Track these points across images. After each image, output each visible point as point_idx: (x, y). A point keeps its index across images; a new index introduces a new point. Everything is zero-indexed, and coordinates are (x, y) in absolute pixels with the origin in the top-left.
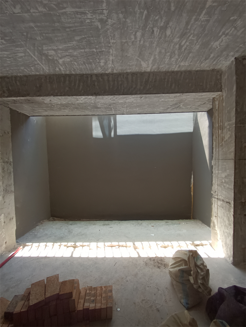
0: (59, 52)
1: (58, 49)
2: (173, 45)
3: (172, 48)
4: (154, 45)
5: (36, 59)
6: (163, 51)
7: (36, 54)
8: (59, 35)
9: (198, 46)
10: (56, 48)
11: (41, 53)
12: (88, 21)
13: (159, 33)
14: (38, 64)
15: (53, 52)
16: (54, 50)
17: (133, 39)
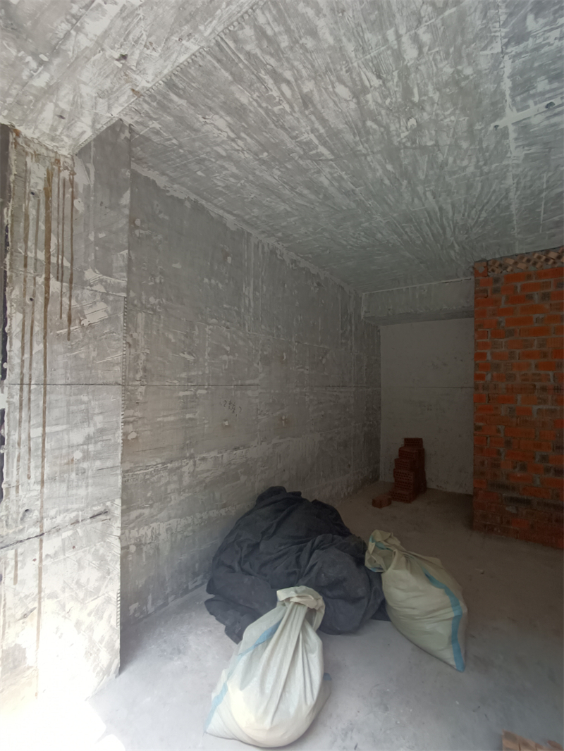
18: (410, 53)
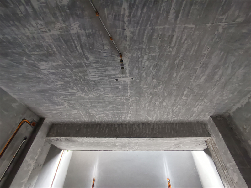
0: (98, 112)
1: (98, 111)
2: (168, 109)
3: (167, 111)
4: (157, 109)
5: (83, 115)
6: (162, 112)
7: (84, 113)
8: (101, 104)
9: (184, 110)
10: (97, 110)
11: (87, 112)
12: (119, 99)
13: (159, 104)
14: (83, 118)
15: (94, 112)
16: (96, 111)
17: (144, 107)
18: (147, 105)
